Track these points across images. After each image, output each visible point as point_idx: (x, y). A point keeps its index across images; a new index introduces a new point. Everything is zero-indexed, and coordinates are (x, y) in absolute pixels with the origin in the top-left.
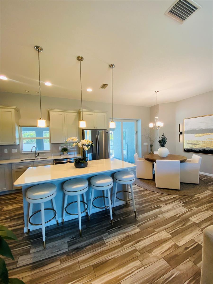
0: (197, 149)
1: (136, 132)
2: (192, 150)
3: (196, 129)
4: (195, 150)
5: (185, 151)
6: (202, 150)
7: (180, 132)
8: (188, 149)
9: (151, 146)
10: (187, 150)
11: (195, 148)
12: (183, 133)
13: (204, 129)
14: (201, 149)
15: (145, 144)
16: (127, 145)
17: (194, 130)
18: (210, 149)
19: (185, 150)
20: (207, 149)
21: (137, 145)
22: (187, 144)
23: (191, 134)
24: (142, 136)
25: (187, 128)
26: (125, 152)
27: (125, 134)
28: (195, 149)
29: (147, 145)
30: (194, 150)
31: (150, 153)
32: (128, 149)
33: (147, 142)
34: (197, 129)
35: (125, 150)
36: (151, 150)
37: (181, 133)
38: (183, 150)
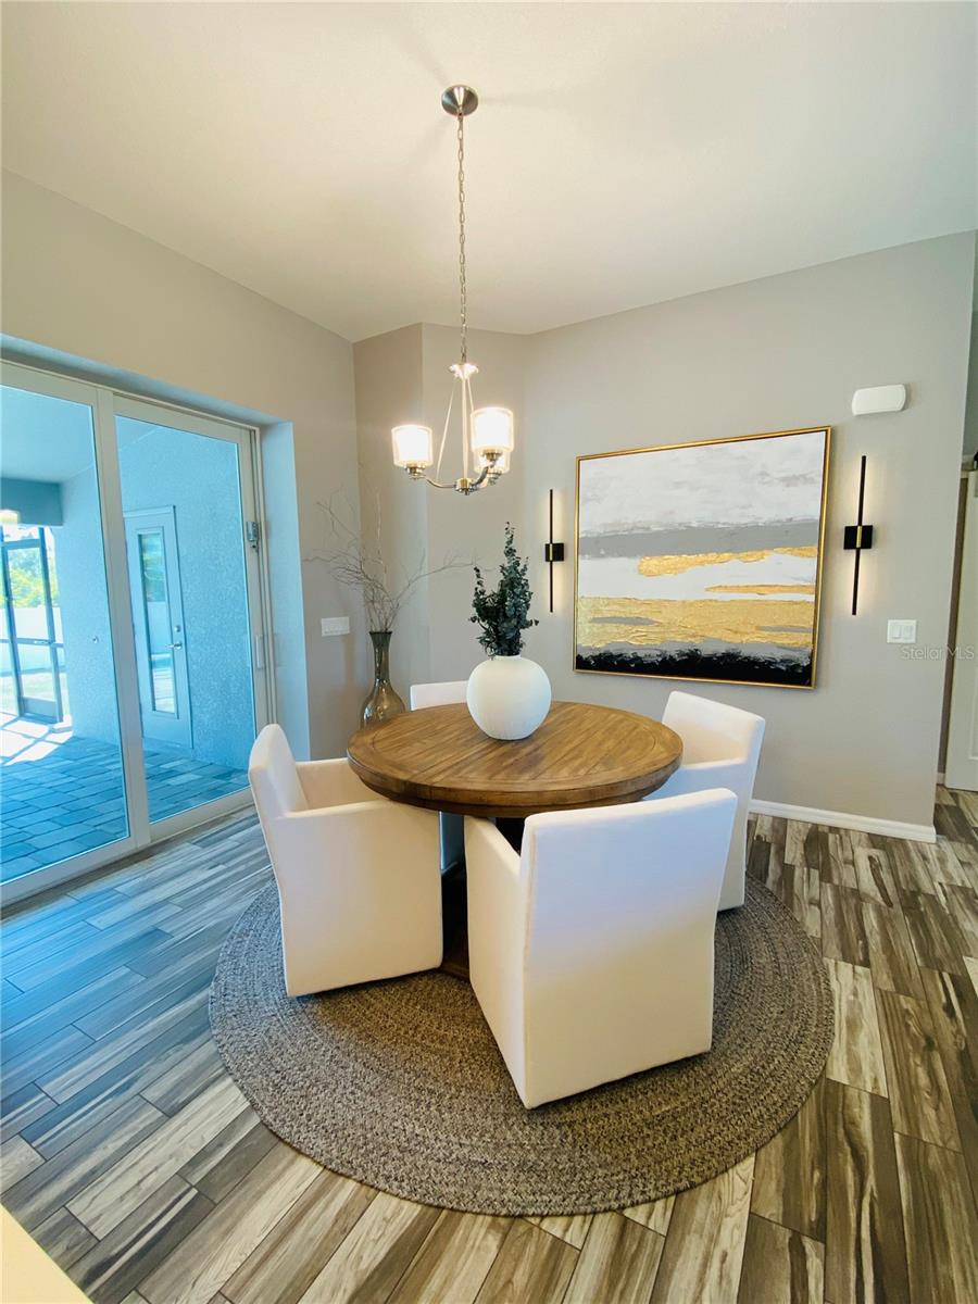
0: (648, 652)
1: (257, 534)
2: (622, 660)
3: (648, 529)
4: (639, 658)
5: (582, 664)
6: (681, 654)
7: (554, 545)
8: (597, 653)
9: (381, 639)
10: (593, 657)
11: (641, 647)
12: (569, 552)
13: (694, 524)
14: (672, 651)
15: (334, 626)
16: (179, 638)
17: (635, 532)
18: (722, 650)
19: (579, 658)
20: (707, 650)
21: (269, 642)
22: (594, 620)
23: (620, 556)
24: (305, 561)
25: (593, 520)
26: (170, 683)
27: (160, 553)
28: (641, 654)
29: (345, 636)
30: (637, 659)
31: (372, 697)
32: (194, 667)
33: (344, 610)
34: (655, 529)
35: (169, 671)
36: (382, 671)
37: (557, 552)
38: (571, 661)
